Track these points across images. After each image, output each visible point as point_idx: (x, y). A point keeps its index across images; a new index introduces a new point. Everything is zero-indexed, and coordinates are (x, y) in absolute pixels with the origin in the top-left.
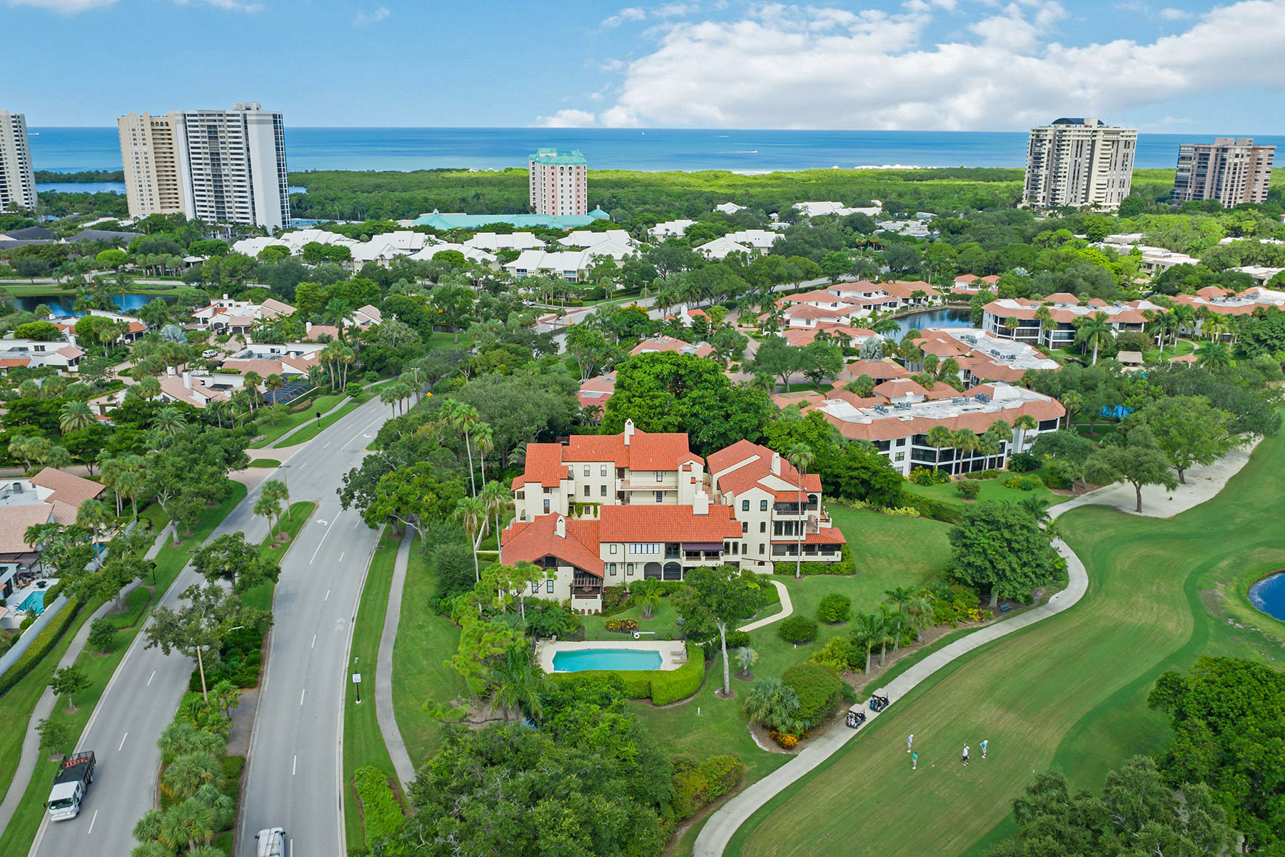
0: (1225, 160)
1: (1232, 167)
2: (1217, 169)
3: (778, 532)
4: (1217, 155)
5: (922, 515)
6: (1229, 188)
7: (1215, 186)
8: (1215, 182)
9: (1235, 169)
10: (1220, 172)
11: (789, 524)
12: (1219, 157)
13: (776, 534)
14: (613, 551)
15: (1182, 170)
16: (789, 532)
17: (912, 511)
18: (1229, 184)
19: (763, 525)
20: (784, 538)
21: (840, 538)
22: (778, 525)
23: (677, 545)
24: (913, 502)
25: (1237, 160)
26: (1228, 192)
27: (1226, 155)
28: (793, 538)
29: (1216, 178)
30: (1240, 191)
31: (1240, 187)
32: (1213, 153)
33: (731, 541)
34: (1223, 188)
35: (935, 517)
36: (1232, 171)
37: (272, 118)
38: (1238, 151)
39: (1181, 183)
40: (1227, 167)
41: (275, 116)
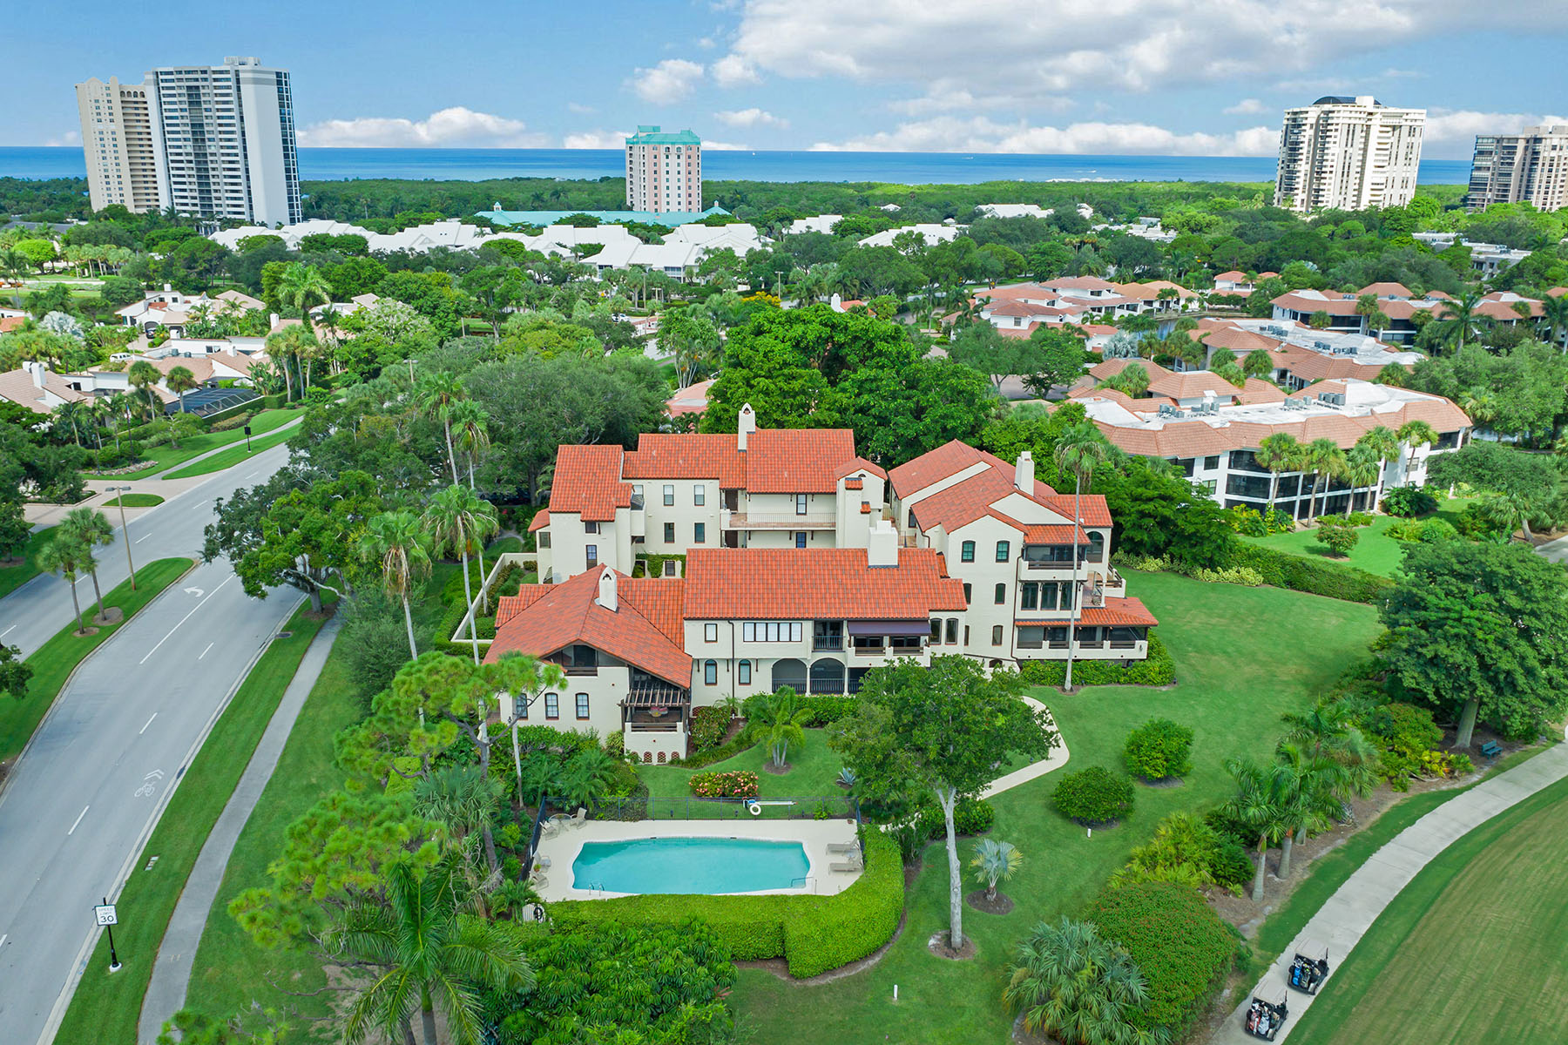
0: (1538, 153)
1: (1547, 163)
2: (1527, 166)
3: (1029, 603)
4: (1526, 148)
5: (1268, 581)
6: (1543, 190)
7: (1523, 189)
8: (1524, 182)
9: (1551, 165)
10: (1531, 170)
11: (1050, 587)
12: (1530, 150)
13: (1025, 606)
14: (711, 637)
15: (1478, 169)
16: (1049, 604)
17: (1249, 574)
18: (1544, 184)
19: (1000, 589)
20: (1039, 614)
21: (1140, 614)
22: (1029, 588)
23: (836, 626)
24: (1250, 557)
25: (1554, 154)
26: (1542, 195)
27: (1540, 147)
28: (1056, 614)
29: (1525, 178)
30: (1557, 194)
31: (1558, 189)
32: (1521, 145)
33: (944, 617)
34: (1535, 190)
35: (1291, 584)
36: (1547, 167)
37: (274, 77)
38: (1555, 142)
39: (1478, 185)
40: (1540, 162)
41: (278, 74)
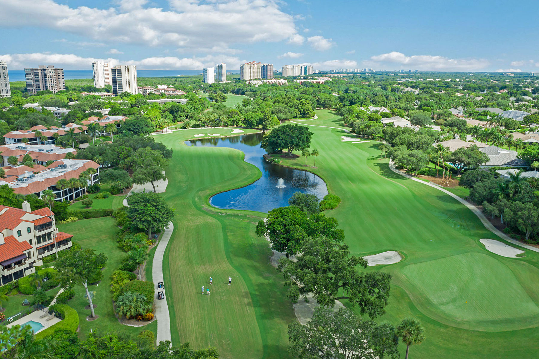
0: (46, 74)
1: (50, 77)
2: (43, 78)
4: (42, 72)
6: (51, 85)
7: (44, 85)
8: (44, 83)
9: (51, 78)
10: (45, 79)
12: (43, 73)
15: (28, 79)
18: (50, 84)
25: (51, 74)
26: (51, 87)
27: (46, 72)
29: (44, 82)
30: (55, 87)
31: (55, 85)
32: (40, 72)
34: (48, 85)
36: (50, 78)
38: (50, 71)
39: (29, 85)
40: (47, 77)
